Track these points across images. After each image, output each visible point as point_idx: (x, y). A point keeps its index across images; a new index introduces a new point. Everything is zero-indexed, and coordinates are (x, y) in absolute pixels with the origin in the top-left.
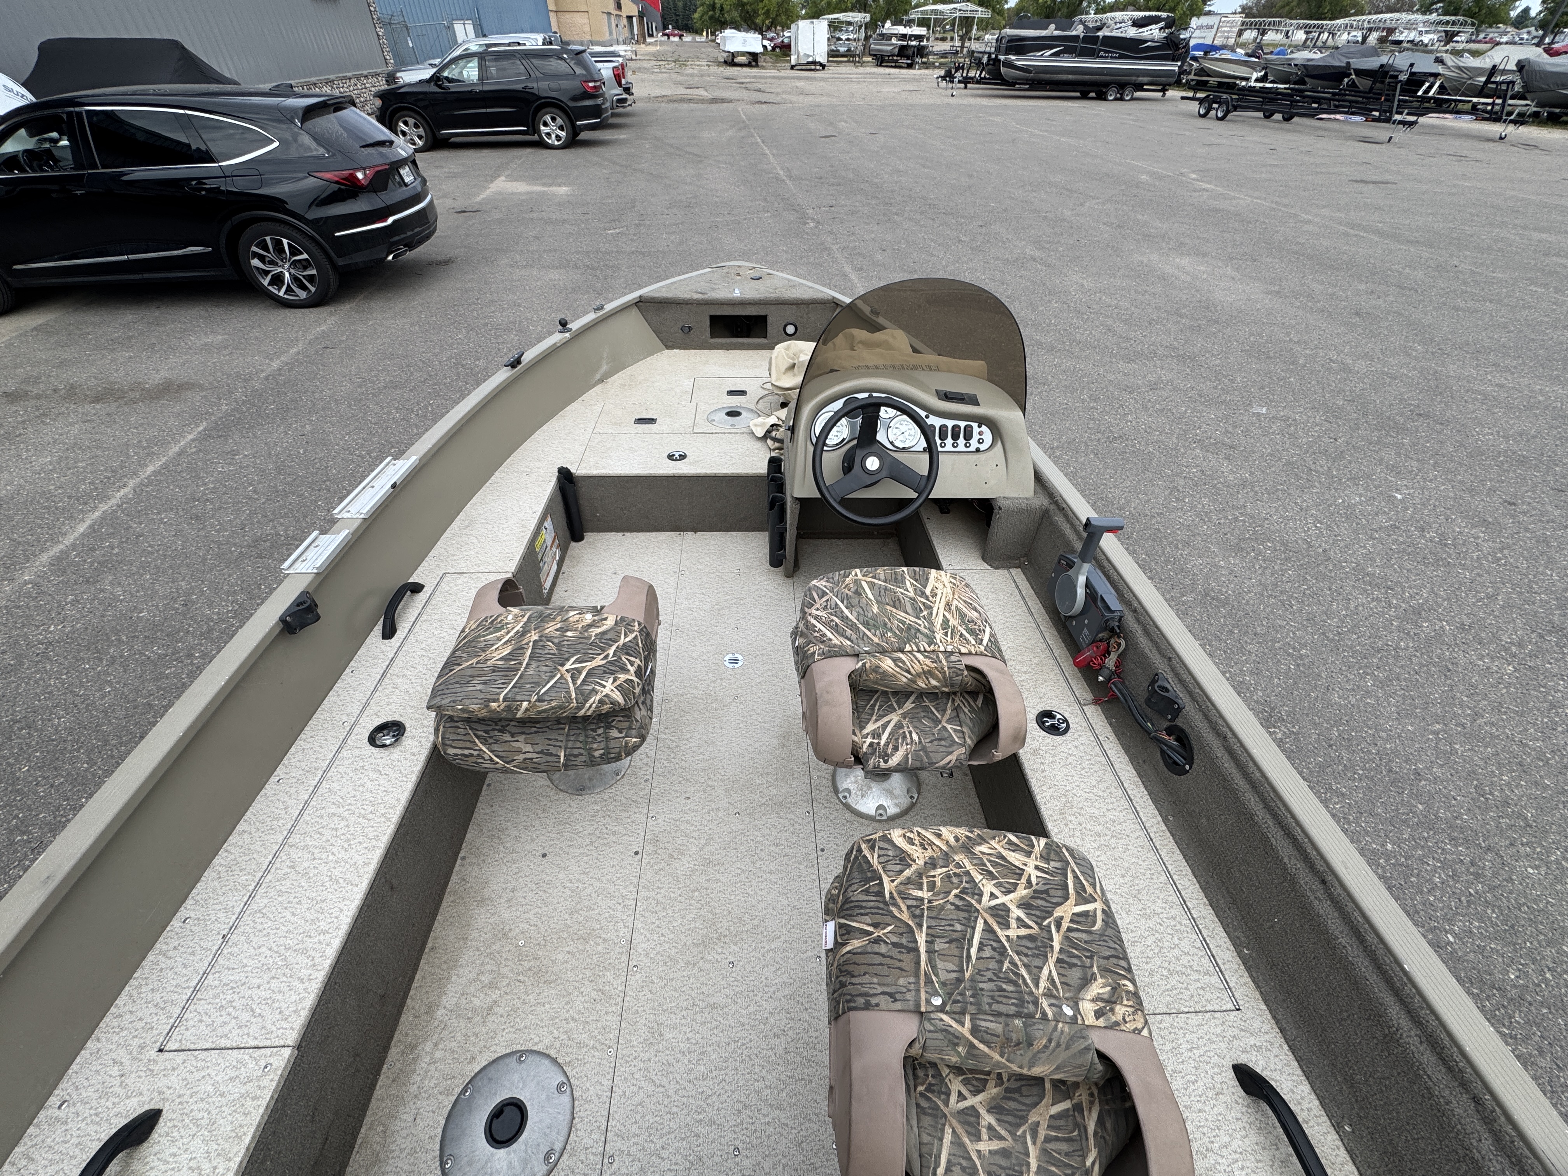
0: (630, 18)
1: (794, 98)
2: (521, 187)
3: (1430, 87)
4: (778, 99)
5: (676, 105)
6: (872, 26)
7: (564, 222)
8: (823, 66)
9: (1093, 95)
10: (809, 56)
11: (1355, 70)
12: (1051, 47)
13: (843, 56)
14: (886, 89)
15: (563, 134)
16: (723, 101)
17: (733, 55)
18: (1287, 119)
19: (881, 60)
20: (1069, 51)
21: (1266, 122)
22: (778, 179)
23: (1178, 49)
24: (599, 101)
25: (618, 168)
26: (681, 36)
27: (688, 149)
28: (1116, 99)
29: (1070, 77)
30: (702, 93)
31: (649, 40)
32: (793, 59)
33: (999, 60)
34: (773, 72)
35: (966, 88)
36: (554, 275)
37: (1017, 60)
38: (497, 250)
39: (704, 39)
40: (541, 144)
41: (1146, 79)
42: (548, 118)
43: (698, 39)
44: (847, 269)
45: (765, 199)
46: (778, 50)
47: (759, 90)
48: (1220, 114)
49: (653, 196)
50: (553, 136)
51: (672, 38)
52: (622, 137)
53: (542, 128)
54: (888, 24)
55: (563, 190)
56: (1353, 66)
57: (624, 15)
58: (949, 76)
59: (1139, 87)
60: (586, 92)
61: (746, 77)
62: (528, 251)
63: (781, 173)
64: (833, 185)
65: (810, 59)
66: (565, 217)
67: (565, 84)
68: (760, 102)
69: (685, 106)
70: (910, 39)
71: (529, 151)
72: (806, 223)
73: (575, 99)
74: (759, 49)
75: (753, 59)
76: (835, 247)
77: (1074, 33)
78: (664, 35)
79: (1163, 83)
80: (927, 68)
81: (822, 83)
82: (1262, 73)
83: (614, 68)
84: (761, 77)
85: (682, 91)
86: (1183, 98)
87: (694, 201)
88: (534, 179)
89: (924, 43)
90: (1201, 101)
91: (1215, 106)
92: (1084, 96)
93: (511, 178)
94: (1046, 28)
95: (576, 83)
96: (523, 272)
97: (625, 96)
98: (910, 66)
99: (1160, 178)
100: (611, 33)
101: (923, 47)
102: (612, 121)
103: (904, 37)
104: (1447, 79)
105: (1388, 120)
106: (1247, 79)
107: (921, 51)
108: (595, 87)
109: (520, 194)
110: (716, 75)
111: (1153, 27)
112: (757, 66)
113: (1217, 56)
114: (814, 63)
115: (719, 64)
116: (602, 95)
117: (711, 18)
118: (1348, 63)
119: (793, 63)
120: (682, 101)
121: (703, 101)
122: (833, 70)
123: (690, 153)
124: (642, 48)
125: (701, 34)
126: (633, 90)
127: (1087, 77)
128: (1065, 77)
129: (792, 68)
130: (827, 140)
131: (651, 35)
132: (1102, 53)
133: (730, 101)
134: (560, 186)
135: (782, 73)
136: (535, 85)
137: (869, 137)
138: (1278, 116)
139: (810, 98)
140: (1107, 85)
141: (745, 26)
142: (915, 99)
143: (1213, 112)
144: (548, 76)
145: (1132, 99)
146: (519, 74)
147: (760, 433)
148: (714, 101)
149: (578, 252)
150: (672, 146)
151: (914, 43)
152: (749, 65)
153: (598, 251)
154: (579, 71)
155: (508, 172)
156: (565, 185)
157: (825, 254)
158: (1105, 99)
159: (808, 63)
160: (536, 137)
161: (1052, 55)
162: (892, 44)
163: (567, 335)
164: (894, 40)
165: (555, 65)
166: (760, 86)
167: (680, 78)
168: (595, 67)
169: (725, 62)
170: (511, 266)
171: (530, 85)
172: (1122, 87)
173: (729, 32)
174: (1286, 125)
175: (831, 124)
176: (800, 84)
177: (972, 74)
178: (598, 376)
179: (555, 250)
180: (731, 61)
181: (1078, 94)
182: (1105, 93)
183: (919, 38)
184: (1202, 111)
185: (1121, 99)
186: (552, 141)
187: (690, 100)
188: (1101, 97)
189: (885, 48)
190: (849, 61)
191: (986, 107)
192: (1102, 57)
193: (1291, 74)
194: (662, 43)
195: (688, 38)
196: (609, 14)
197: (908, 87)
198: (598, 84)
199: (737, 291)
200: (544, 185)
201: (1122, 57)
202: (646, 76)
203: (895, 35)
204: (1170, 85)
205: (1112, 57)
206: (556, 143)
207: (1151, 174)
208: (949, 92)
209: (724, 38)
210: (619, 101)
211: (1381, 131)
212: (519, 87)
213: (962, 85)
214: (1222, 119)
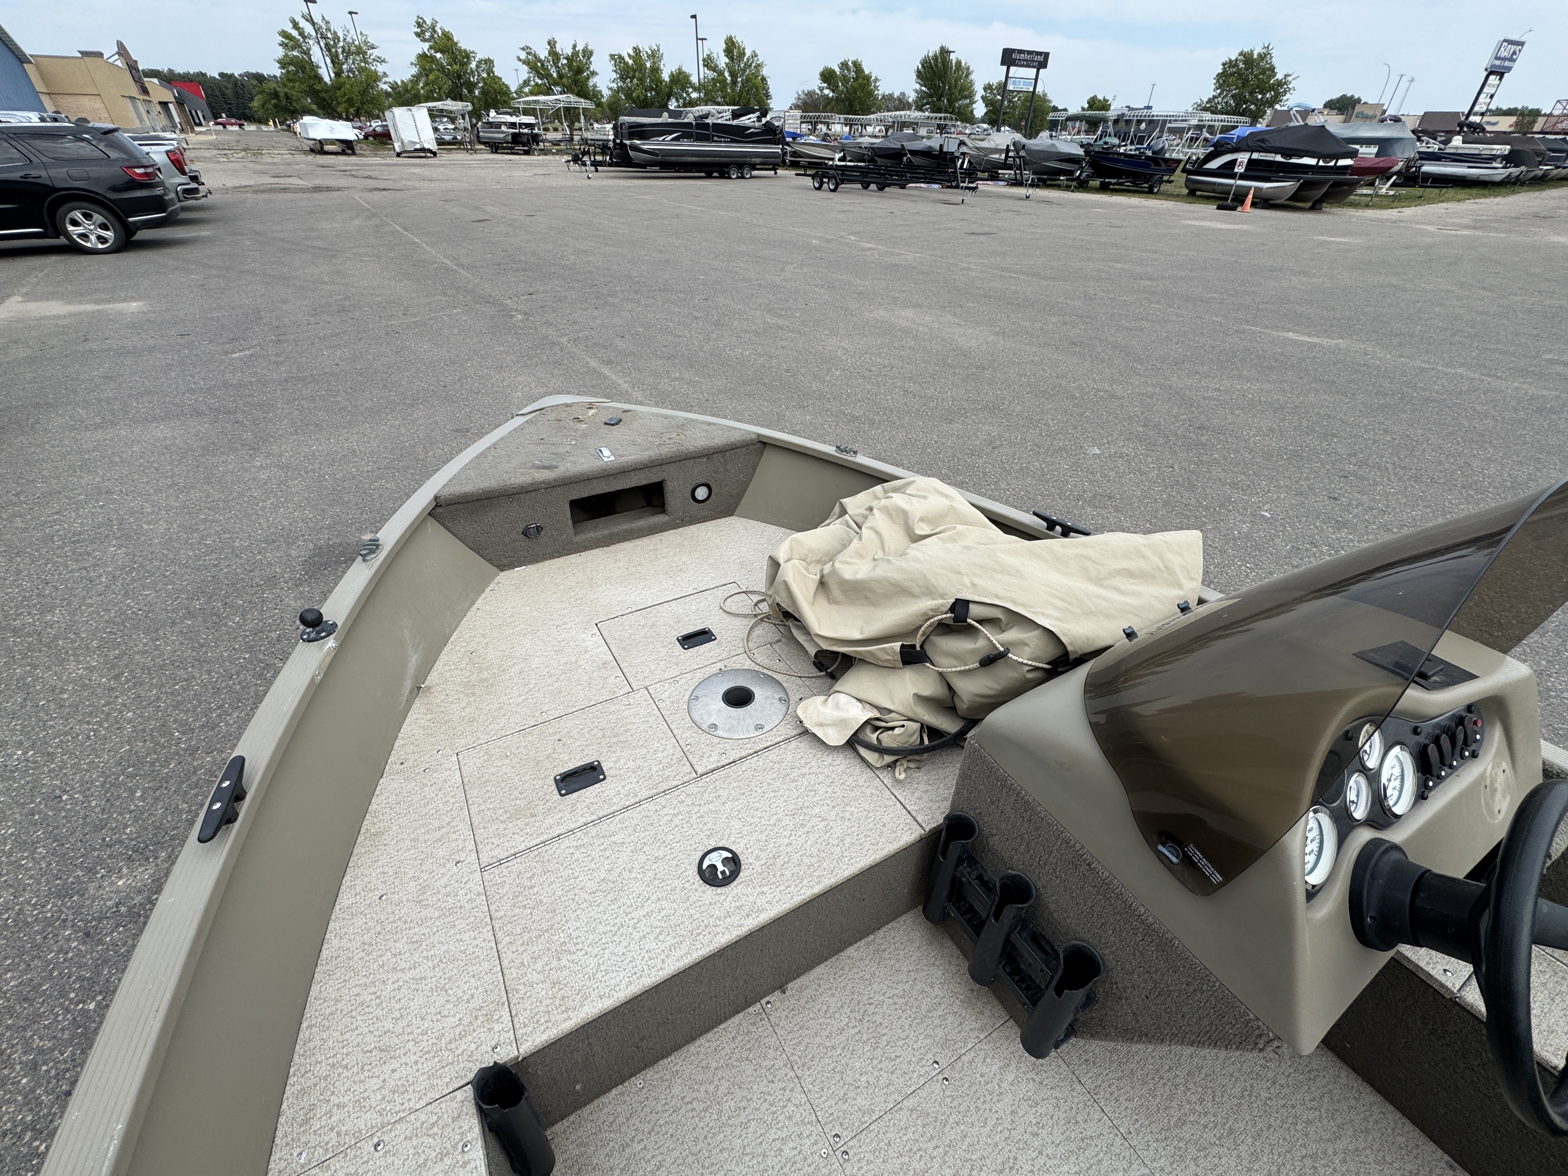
0: (164, 105)
1: (418, 184)
2: (56, 308)
3: (963, 163)
4: (399, 185)
5: (267, 196)
6: (476, 114)
7: (151, 350)
8: (435, 154)
9: (716, 174)
10: (416, 143)
11: (909, 151)
12: (670, 133)
13: (449, 143)
14: (517, 174)
15: (109, 234)
16: (329, 189)
17: (321, 142)
18: (881, 189)
19: (495, 147)
20: (686, 136)
21: (864, 191)
22: (448, 270)
23: (776, 135)
24: (158, 191)
25: (214, 272)
26: (241, 126)
27: (308, 242)
28: (738, 178)
29: (694, 159)
30: (295, 181)
31: (197, 129)
32: (397, 147)
33: (626, 145)
34: (377, 160)
35: (597, 171)
36: (161, 431)
37: (644, 144)
38: (36, 406)
39: (272, 128)
40: (74, 249)
41: (758, 160)
42: (78, 215)
43: (264, 128)
44: (594, 363)
45: (445, 294)
46: (371, 139)
47: (370, 177)
48: (832, 187)
49: (284, 302)
50: (93, 238)
51: (229, 128)
52: (204, 233)
53: (71, 228)
54: (492, 113)
55: (134, 306)
56: (906, 148)
57: (156, 101)
58: (576, 159)
59: (754, 167)
60: (132, 181)
61: (346, 165)
62: (100, 401)
63: (447, 261)
64: (517, 271)
65: (418, 146)
66: (151, 342)
67: (95, 171)
68: (376, 189)
69: (282, 196)
70: (520, 127)
71: (53, 259)
72: (512, 317)
73: (115, 189)
74: (352, 137)
75: (347, 147)
76: (564, 340)
77: (686, 120)
78: (217, 124)
79: (774, 164)
80: (545, 154)
81: (441, 170)
82: (842, 154)
83: (167, 152)
84: (364, 165)
85: (267, 180)
86: (797, 175)
87: (347, 303)
88: (78, 296)
89: (536, 131)
90: (813, 177)
91: (825, 180)
92: (709, 176)
93: (29, 297)
94: (660, 116)
95: (116, 170)
96: (99, 435)
97: (193, 185)
98: (527, 153)
99: (828, 241)
100: (141, 120)
101: (536, 134)
102: (183, 215)
103: (513, 125)
104: (971, 156)
105: (957, 187)
106: (832, 159)
107: (536, 139)
108: (146, 174)
109: (59, 317)
110: (307, 164)
111: (751, 116)
112: (354, 154)
113: (802, 141)
114: (423, 150)
115: (305, 152)
116: (161, 184)
117: (276, 106)
118: (902, 145)
119: (398, 150)
120: (272, 190)
121: (302, 190)
122: (445, 157)
123: (313, 247)
124: (191, 137)
125: (267, 124)
126: (203, 180)
127: (708, 159)
128: (690, 159)
129: (398, 155)
130: (482, 224)
131: (200, 125)
132: (715, 138)
133: (339, 189)
134: (125, 300)
135: (388, 161)
136: (43, 174)
137: (529, 218)
138: (873, 187)
139: (437, 184)
140: (728, 165)
141: (324, 115)
142: (551, 182)
143: (825, 186)
144: (60, 161)
145: (752, 177)
146: (12, 160)
147: (836, 737)
148: (317, 189)
149: (192, 391)
150: (283, 240)
151: (526, 131)
152: (343, 153)
153: (226, 385)
154: (113, 155)
155: (24, 290)
156: (133, 299)
157: (556, 349)
158: (729, 178)
159: (416, 150)
160: (62, 240)
161: (673, 140)
162: (503, 132)
163: (331, 643)
164: (504, 128)
165: (70, 147)
166: (369, 173)
167: (258, 167)
168: (141, 151)
169: (312, 150)
170: (72, 428)
171: (34, 173)
172: (740, 166)
173: (307, 119)
174: (881, 193)
175: (477, 208)
176: (417, 170)
177: (599, 158)
178: (408, 685)
179: (150, 393)
180: (319, 148)
181: (703, 174)
182: (728, 173)
183: (528, 125)
184: (817, 185)
185: (743, 177)
186: (92, 243)
187: (284, 190)
188: (724, 175)
189: (496, 135)
190: (460, 149)
191: (629, 187)
192: (716, 141)
193: (865, 155)
194: (217, 133)
195: (250, 128)
196: (132, 98)
197: (538, 171)
198: (150, 170)
199: (606, 452)
200: (97, 302)
201: (732, 141)
202: (211, 166)
203: (505, 123)
204: (778, 165)
205: (725, 142)
206: (100, 246)
207: (820, 239)
208: (585, 175)
209: (304, 126)
210: (186, 191)
211: (954, 195)
212: (16, 176)
213: (593, 168)
214: (834, 190)
